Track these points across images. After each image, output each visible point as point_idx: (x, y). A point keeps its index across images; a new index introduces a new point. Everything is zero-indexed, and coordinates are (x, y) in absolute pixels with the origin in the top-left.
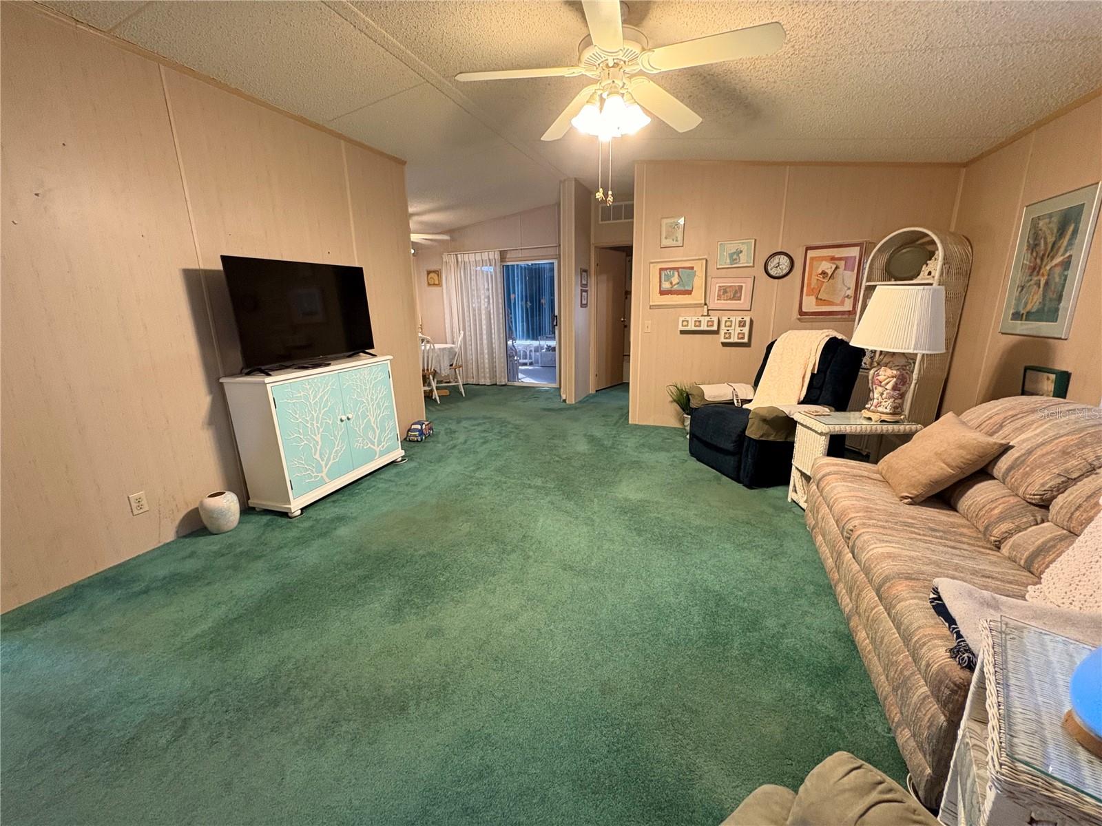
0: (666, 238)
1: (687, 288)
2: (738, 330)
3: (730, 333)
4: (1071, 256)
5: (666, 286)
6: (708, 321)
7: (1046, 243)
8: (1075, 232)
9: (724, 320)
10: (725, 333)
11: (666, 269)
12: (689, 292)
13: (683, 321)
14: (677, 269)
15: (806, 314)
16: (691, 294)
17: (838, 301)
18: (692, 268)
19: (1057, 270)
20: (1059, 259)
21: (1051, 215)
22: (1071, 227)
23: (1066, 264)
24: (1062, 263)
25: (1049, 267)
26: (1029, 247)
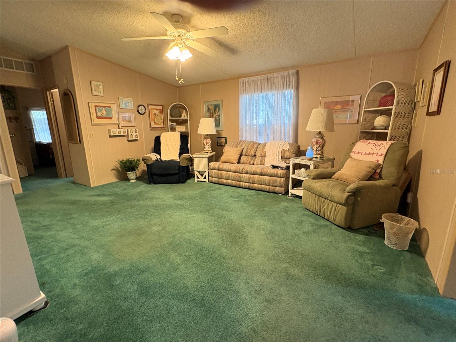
0: (95, 91)
1: (110, 116)
2: (135, 134)
3: (132, 136)
4: (219, 114)
5: (99, 114)
6: (123, 131)
7: (212, 111)
8: (219, 109)
9: (129, 130)
10: (131, 136)
11: (99, 106)
12: (111, 118)
13: (113, 131)
14: (104, 107)
15: (153, 128)
16: (112, 119)
17: (160, 123)
18: (110, 107)
19: (217, 117)
20: (216, 114)
21: (212, 105)
22: (218, 108)
23: (219, 115)
24: (218, 115)
25: (215, 116)
26: (208, 111)
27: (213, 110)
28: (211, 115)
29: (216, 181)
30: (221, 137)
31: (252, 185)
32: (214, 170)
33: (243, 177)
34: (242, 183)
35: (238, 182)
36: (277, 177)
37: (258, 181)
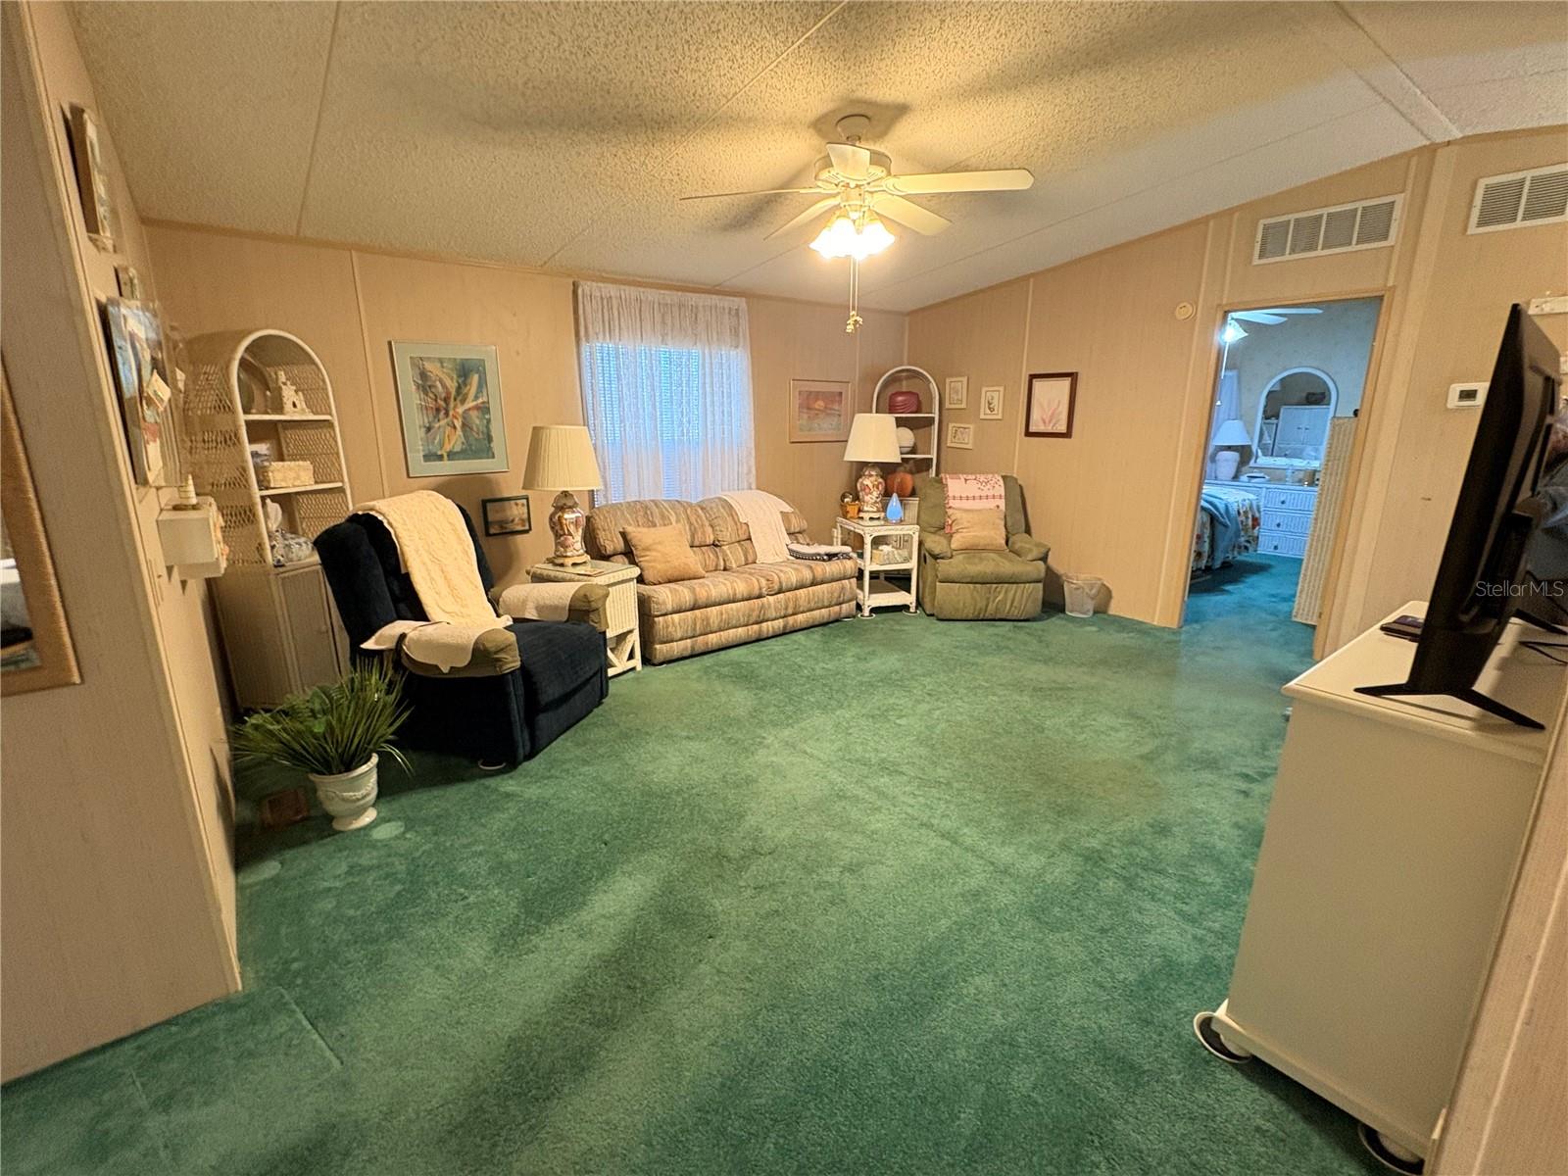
4: (487, 403)
8: (481, 381)
19: (474, 414)
20: (470, 404)
21: (441, 361)
22: (476, 377)
23: (484, 409)
24: (477, 408)
25: (460, 410)
26: (418, 386)
27: (452, 386)
28: (442, 403)
29: (685, 649)
30: (499, 496)
31: (791, 620)
32: (676, 616)
33: (769, 604)
34: (764, 625)
35: (756, 627)
36: (845, 578)
37: (806, 604)
